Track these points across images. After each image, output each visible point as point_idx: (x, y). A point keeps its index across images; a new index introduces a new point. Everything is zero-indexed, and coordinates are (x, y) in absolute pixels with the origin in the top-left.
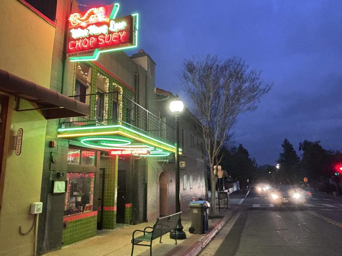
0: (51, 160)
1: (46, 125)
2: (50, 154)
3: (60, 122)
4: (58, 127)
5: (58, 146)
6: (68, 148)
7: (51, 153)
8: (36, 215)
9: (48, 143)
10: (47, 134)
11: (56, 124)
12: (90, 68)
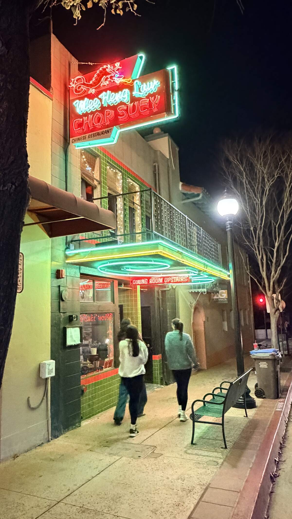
0: (60, 298)
1: (50, 246)
2: (57, 289)
3: (68, 241)
4: (65, 247)
5: (67, 276)
6: (79, 279)
7: (59, 287)
8: (47, 379)
9: (55, 272)
10: (52, 259)
11: (63, 244)
12: (98, 159)
